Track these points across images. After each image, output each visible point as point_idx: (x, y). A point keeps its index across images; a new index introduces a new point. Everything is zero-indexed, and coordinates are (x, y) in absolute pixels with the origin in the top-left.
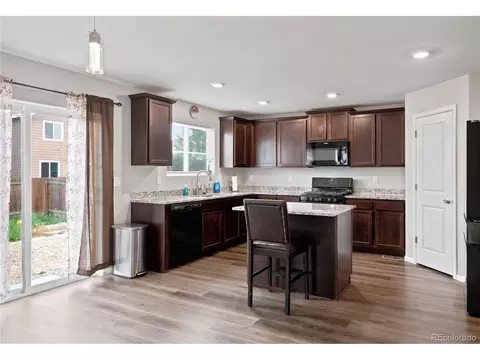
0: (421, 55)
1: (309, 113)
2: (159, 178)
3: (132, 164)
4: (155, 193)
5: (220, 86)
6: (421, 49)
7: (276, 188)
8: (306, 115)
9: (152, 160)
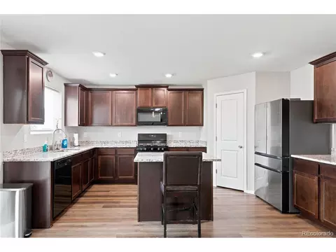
0: (258, 55)
1: (137, 87)
2: (25, 136)
3: (4, 122)
4: (23, 151)
5: (101, 55)
6: (258, 51)
7: (108, 142)
8: (135, 87)
9: (31, 119)
